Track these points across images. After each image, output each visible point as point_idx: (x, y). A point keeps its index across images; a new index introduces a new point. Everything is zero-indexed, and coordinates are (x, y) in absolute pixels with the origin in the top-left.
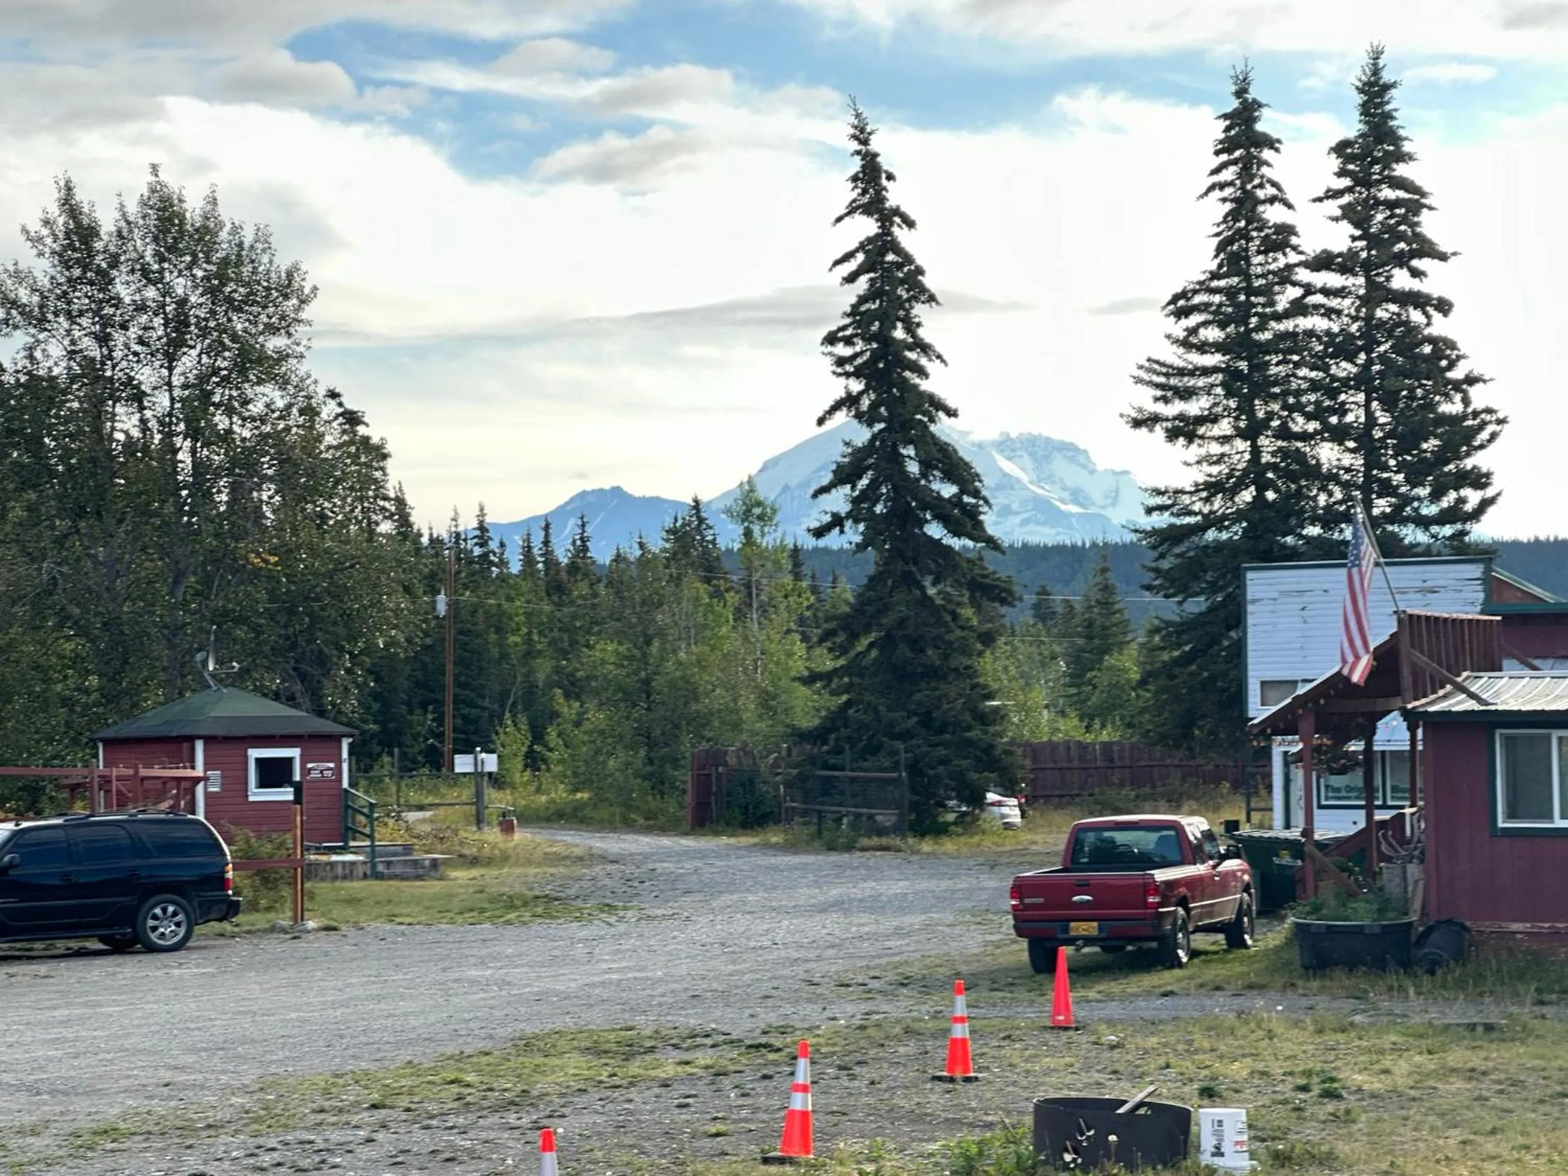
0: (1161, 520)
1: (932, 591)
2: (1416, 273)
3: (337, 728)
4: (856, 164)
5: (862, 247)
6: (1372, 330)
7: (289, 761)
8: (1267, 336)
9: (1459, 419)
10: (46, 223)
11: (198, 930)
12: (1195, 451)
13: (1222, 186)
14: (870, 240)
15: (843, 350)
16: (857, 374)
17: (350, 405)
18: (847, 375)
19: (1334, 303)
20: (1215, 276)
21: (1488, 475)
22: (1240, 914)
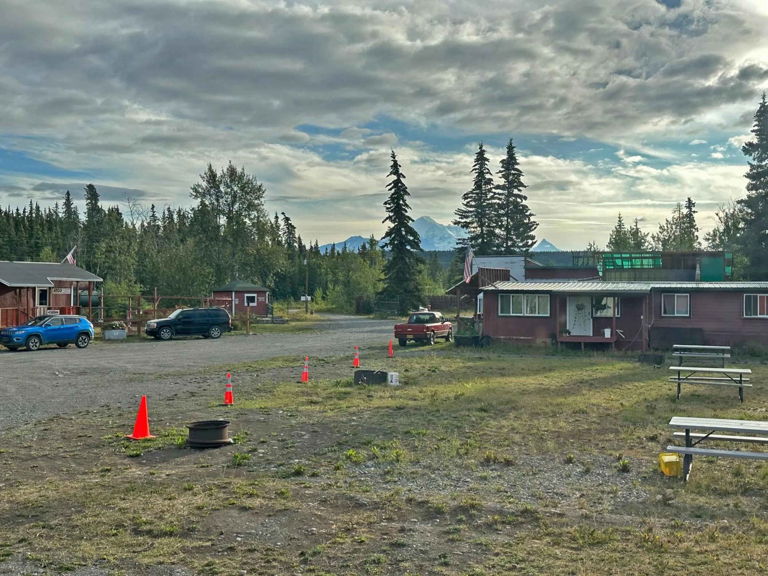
0: (460, 246)
1: (407, 261)
2: (520, 190)
3: (266, 289)
4: (392, 163)
5: (393, 182)
6: (508, 203)
7: (254, 297)
8: (485, 204)
9: (528, 223)
10: (205, 174)
11: (224, 334)
12: (467, 231)
13: (476, 169)
14: (395, 181)
15: (388, 206)
16: (392, 211)
17: (287, 216)
18: (389, 212)
19: (500, 197)
20: (474, 190)
21: (535, 237)
22: (448, 334)
